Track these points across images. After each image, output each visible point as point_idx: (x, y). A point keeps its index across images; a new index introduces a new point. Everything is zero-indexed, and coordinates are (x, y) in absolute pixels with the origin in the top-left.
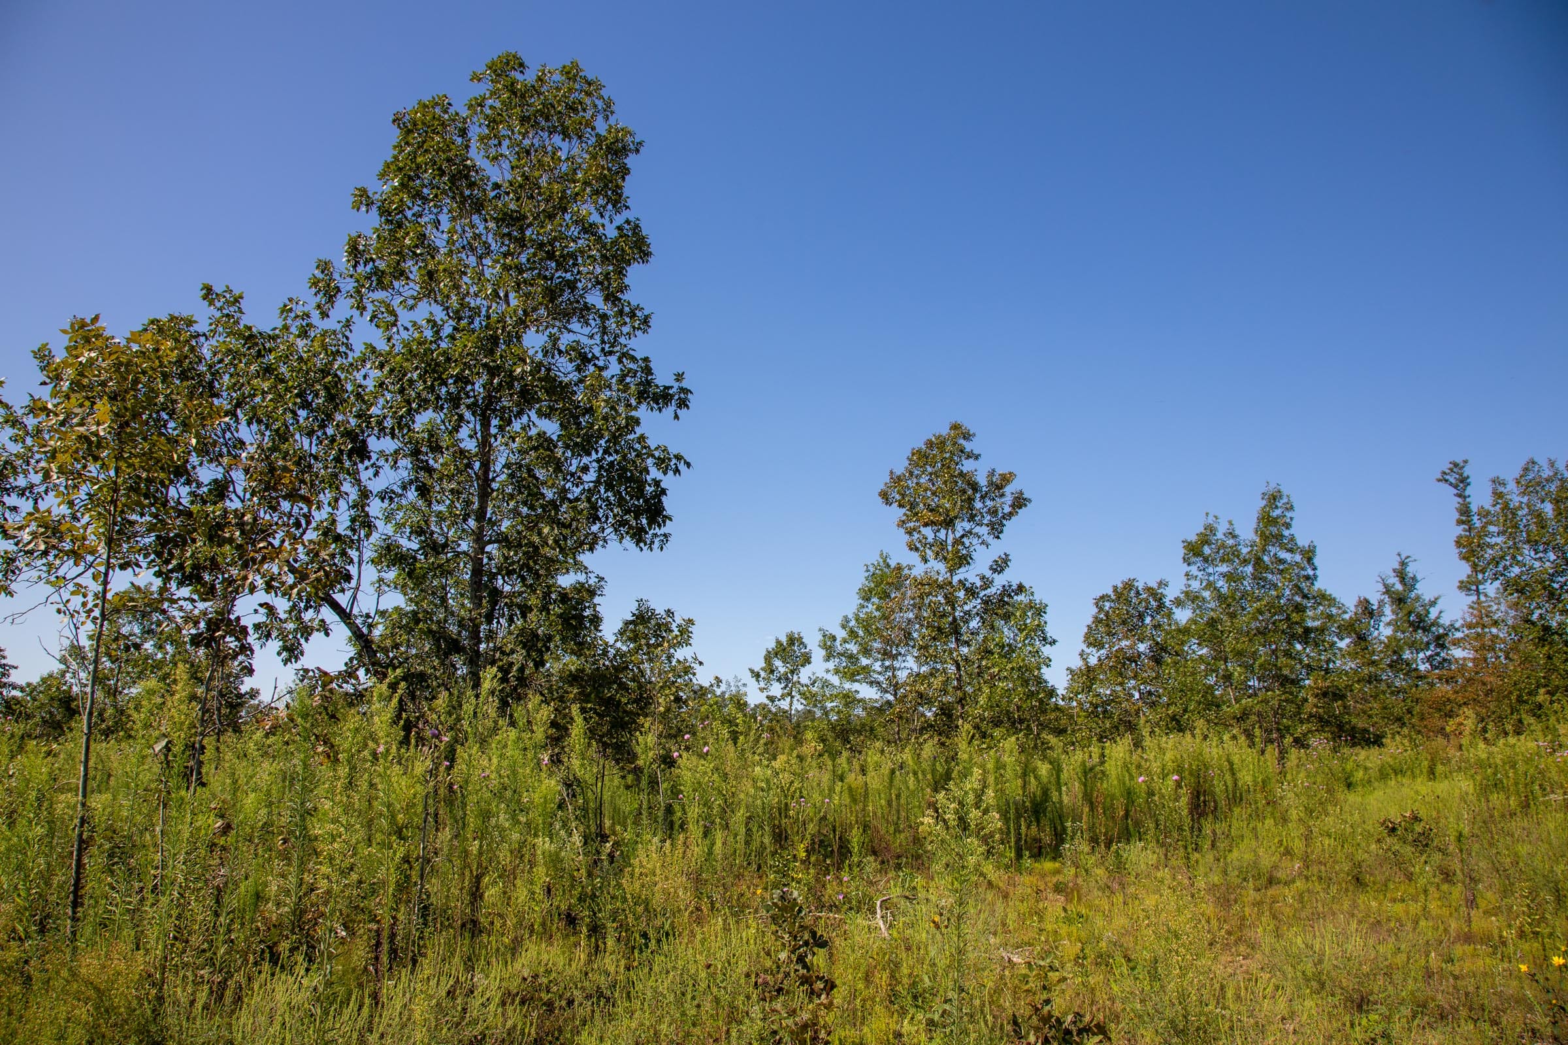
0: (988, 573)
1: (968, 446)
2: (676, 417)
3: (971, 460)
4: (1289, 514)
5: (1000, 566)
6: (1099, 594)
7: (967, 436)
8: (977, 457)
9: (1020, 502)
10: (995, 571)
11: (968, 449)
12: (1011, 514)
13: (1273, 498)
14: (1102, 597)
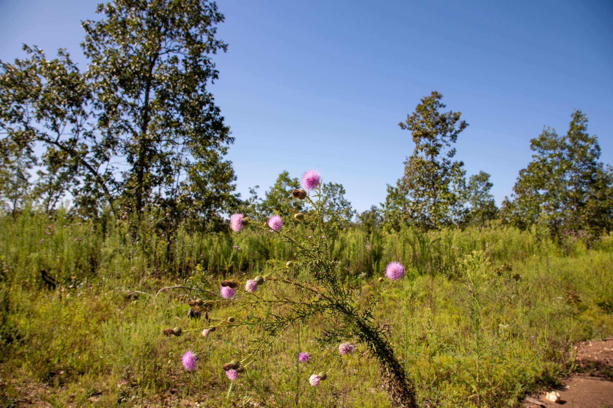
0: (446, 157)
1: (441, 101)
2: (213, 83)
3: (442, 108)
4: (585, 124)
5: (452, 154)
6: (521, 169)
7: (439, 97)
8: (444, 106)
9: (463, 126)
10: (449, 156)
11: (440, 103)
12: (459, 131)
13: (578, 116)
14: (523, 170)
